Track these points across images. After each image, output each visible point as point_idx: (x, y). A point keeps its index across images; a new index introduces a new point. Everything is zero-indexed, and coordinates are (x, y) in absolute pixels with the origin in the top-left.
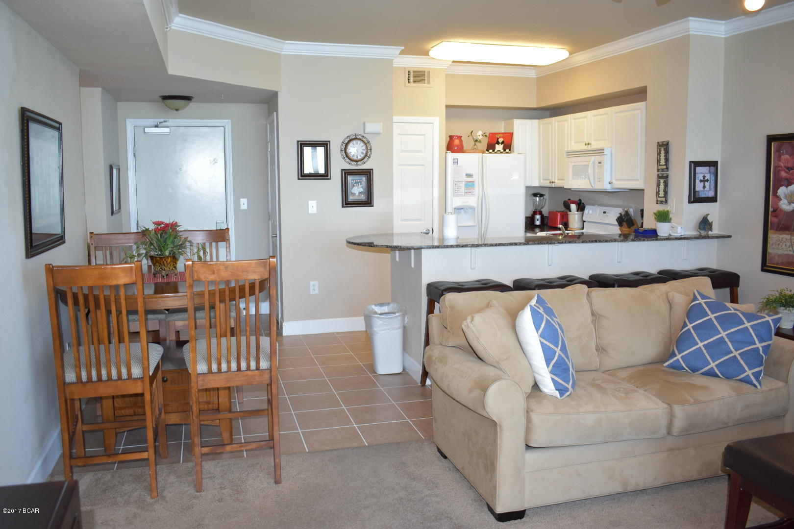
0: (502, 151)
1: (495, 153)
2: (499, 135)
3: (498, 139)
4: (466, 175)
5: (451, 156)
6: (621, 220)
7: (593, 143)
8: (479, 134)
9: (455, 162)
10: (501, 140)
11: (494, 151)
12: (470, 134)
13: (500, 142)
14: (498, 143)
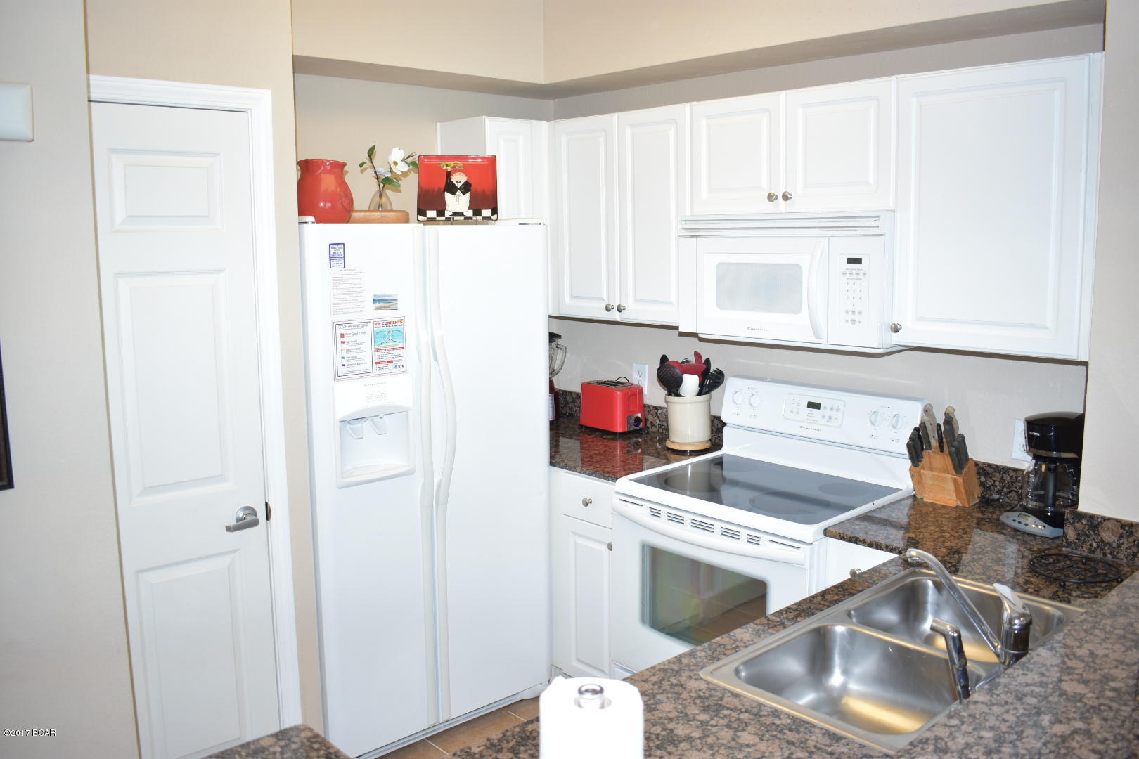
0: (470, 213)
1: (448, 220)
2: (452, 164)
3: (449, 175)
4: (375, 301)
5: (319, 235)
6: (918, 445)
7: (797, 190)
8: (395, 158)
9: (336, 255)
10: (459, 179)
11: (441, 213)
12: (365, 157)
13: (459, 185)
14: (452, 189)
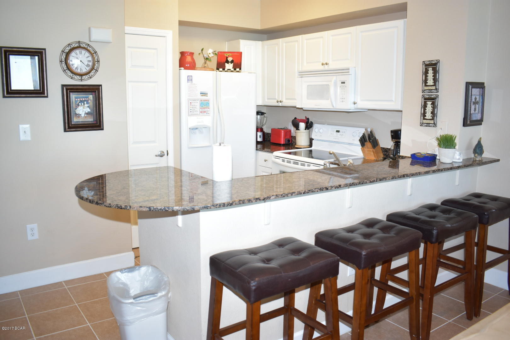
0: (233, 70)
1: (226, 71)
2: (228, 54)
3: (227, 58)
4: (201, 93)
5: (185, 73)
6: (363, 140)
7: (330, 62)
8: (210, 52)
9: (190, 79)
10: (230, 59)
11: (224, 69)
12: (200, 51)
13: (230, 61)
14: (228, 62)
